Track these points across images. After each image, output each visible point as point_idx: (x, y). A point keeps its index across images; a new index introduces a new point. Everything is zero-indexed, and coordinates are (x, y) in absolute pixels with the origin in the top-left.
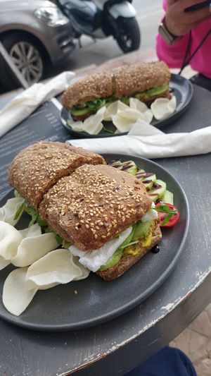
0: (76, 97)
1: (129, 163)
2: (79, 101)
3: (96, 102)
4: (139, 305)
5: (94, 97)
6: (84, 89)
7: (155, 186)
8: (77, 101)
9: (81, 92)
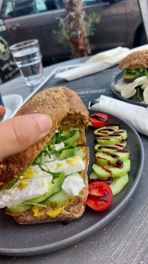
0: (129, 62)
1: (122, 132)
2: (130, 66)
3: (141, 71)
4: (14, 257)
5: (142, 66)
6: (138, 57)
7: (119, 165)
8: (128, 65)
9: (135, 59)
